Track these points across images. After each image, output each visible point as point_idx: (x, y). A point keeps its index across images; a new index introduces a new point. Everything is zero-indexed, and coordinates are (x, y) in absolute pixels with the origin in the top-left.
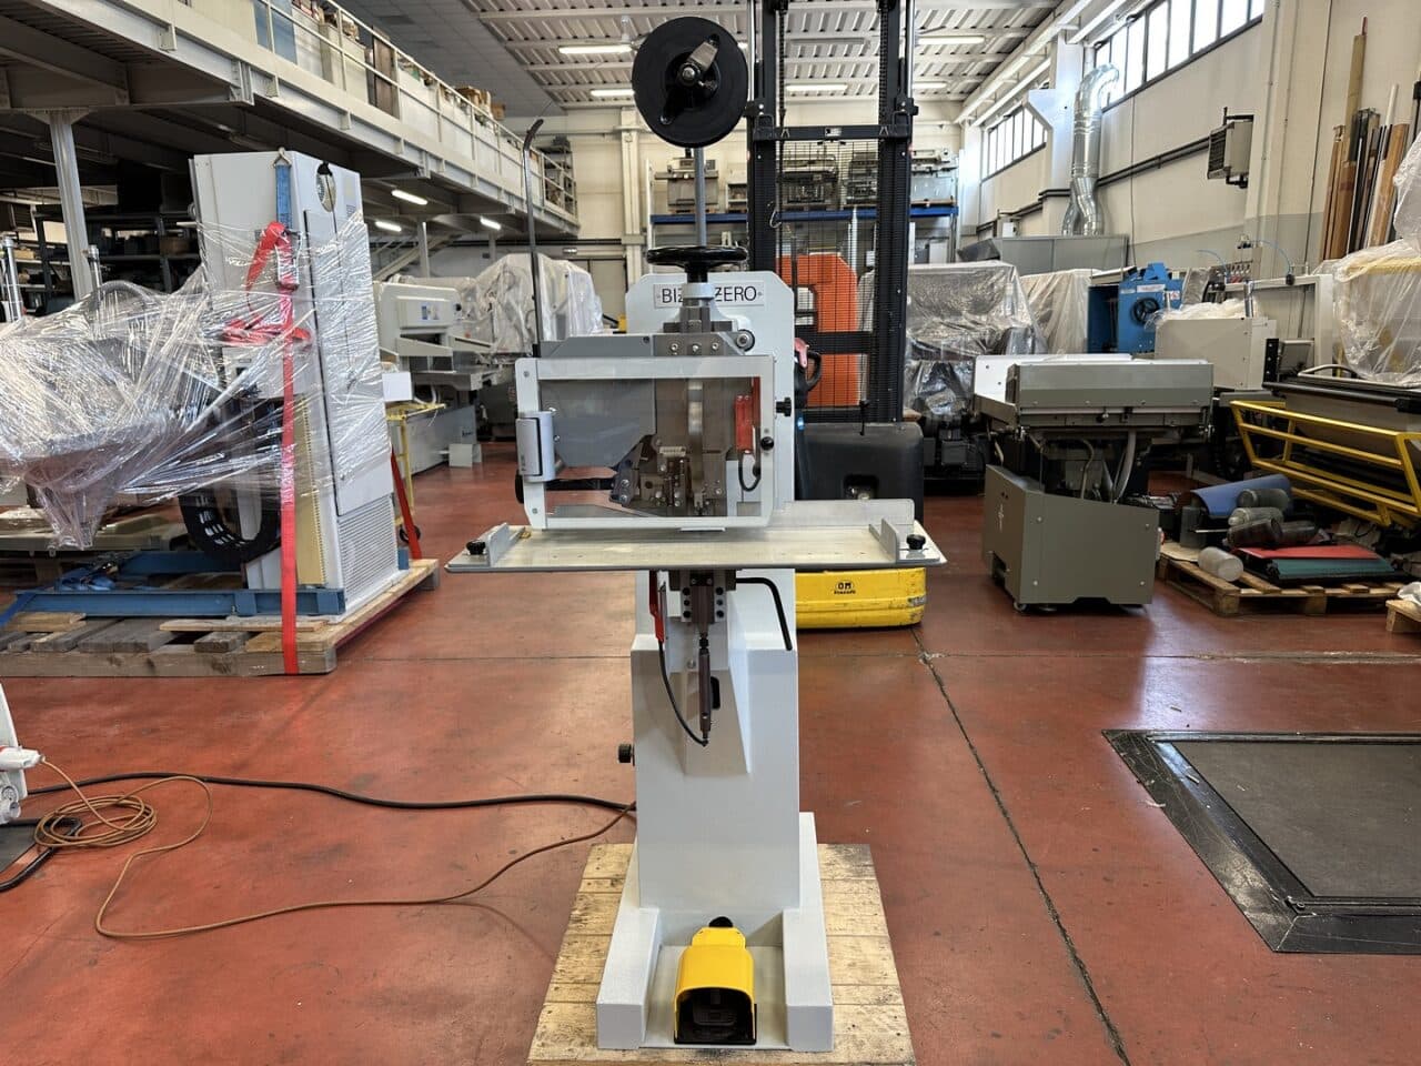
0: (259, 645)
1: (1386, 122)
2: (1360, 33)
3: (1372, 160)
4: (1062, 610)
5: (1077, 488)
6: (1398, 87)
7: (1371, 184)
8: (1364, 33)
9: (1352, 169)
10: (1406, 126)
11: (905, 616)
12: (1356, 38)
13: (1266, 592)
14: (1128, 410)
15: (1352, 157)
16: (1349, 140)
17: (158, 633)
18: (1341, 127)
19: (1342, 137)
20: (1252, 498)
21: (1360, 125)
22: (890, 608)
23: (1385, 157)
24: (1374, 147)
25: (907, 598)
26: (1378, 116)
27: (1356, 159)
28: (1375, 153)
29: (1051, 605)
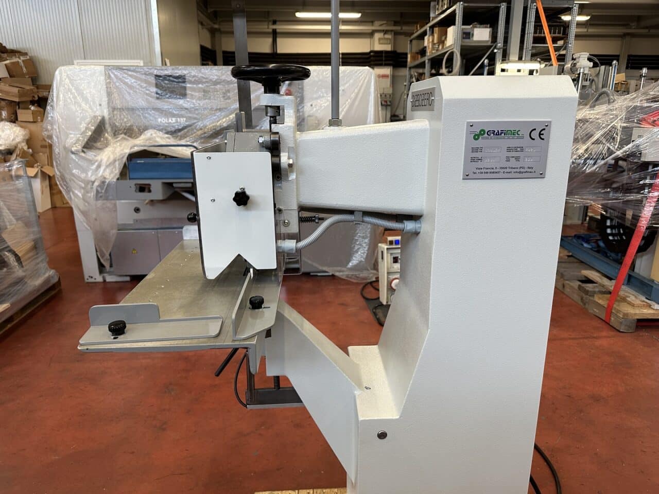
0: (600, 298)
17: (579, 274)
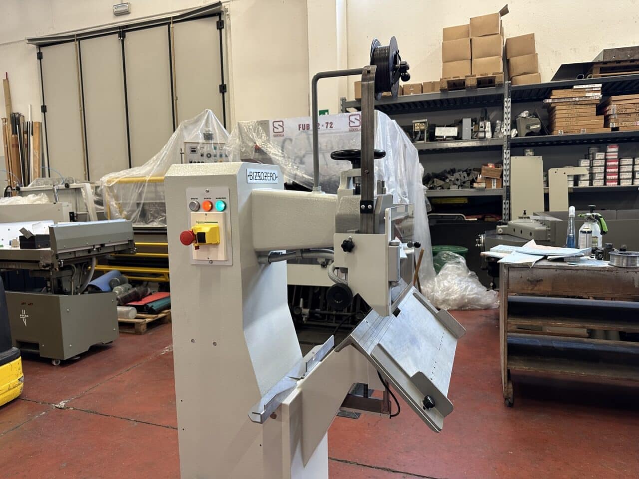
1: (28, 119)
2: (5, 78)
3: (26, 135)
4: (83, 356)
5: (69, 291)
6: (31, 106)
7: (28, 146)
8: (7, 78)
9: (16, 139)
10: (40, 124)
11: (17, 391)
12: (4, 80)
13: (153, 318)
14: (102, 245)
15: (14, 132)
16: (11, 125)
18: (5, 119)
19: (6, 123)
20: (117, 281)
21: (15, 120)
22: (9, 389)
23: (32, 134)
24: (25, 130)
25: (17, 379)
26: (23, 116)
27: (17, 134)
28: (27, 132)
29: (77, 356)
